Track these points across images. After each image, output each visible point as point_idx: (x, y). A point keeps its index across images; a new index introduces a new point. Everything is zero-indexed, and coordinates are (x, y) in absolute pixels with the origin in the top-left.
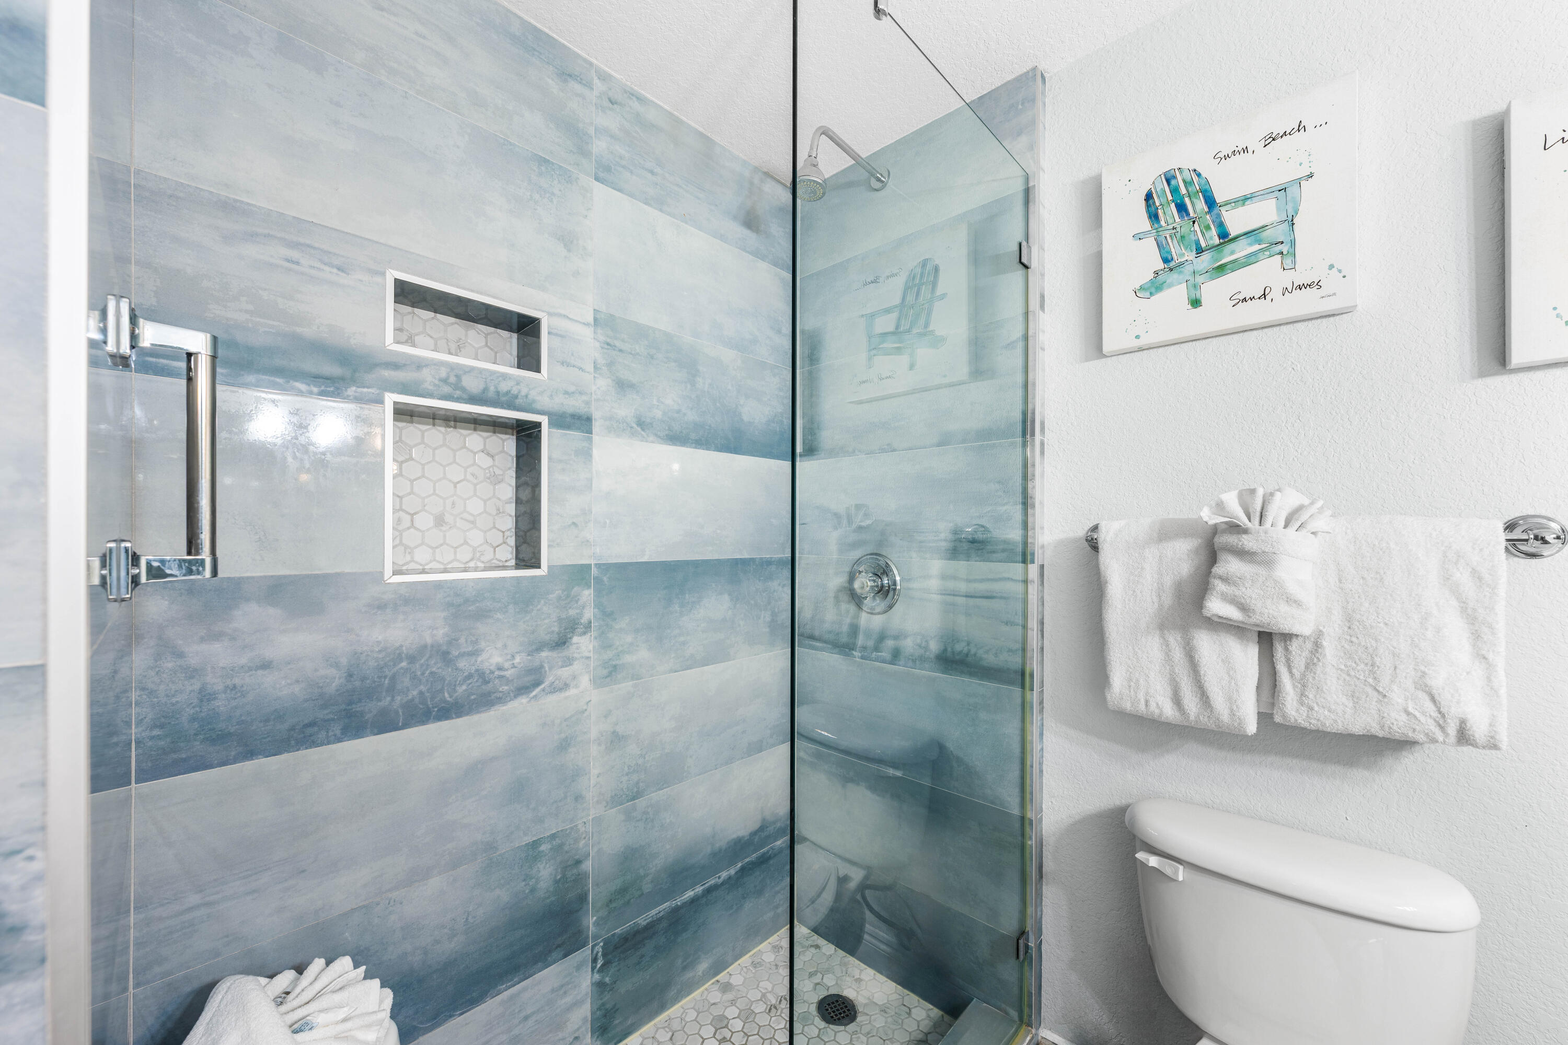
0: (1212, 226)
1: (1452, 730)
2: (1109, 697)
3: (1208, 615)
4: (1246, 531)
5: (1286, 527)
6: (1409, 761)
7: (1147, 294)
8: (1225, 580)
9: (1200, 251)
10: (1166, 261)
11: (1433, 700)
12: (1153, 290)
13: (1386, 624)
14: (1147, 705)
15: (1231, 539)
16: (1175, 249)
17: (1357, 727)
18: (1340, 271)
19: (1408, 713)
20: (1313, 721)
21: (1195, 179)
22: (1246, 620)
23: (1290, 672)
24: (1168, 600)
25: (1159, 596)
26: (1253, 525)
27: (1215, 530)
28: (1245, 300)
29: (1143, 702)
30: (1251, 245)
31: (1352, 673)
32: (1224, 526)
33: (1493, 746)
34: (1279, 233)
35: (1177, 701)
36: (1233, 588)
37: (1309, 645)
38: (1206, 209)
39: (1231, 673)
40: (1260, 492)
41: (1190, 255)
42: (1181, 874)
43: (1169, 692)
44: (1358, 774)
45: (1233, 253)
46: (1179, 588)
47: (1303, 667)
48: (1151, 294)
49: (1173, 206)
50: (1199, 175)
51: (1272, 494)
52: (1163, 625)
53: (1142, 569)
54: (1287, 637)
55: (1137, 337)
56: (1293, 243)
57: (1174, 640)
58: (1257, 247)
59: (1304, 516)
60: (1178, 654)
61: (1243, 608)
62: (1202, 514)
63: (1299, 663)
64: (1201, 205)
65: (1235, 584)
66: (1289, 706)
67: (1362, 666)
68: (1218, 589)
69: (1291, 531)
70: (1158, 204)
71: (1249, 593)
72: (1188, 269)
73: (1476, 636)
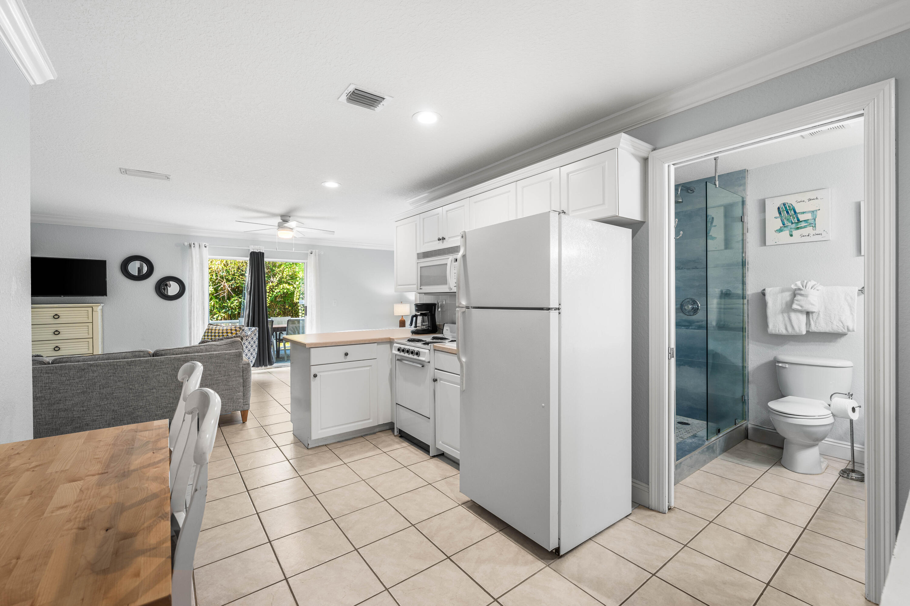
0: (795, 218)
1: (846, 329)
2: (768, 331)
3: (793, 308)
4: (802, 290)
5: (811, 289)
6: (843, 340)
7: (778, 232)
8: (797, 300)
9: (792, 223)
10: (783, 224)
11: (842, 323)
12: (780, 231)
13: (833, 308)
14: (778, 331)
15: (799, 292)
16: (786, 222)
17: (827, 331)
18: (826, 232)
19: (837, 326)
20: (818, 330)
21: (791, 206)
22: (802, 309)
23: (813, 320)
24: (784, 306)
25: (782, 306)
26: (804, 289)
27: (795, 290)
28: (804, 236)
29: (778, 330)
30: (805, 223)
31: (826, 319)
32: (797, 289)
33: (854, 331)
34: (812, 221)
35: (786, 329)
36: (799, 302)
37: (817, 314)
38: (794, 214)
39: (799, 321)
40: (806, 281)
41: (790, 224)
42: (787, 366)
43: (784, 327)
44: (832, 344)
45: (801, 225)
46: (787, 304)
47: (816, 319)
48: (780, 232)
49: (785, 211)
50: (792, 205)
51: (808, 282)
52: (783, 312)
53: (777, 299)
54: (812, 312)
55: (776, 242)
56: (815, 224)
57: (785, 315)
58: (807, 224)
59: (815, 286)
60: (786, 319)
61: (801, 306)
62: (792, 286)
63: (815, 318)
64: (793, 212)
65: (799, 301)
66: (812, 327)
67: (828, 317)
68: (795, 302)
69: (812, 290)
70: (781, 210)
71: (802, 303)
72: (789, 227)
73: (851, 310)
